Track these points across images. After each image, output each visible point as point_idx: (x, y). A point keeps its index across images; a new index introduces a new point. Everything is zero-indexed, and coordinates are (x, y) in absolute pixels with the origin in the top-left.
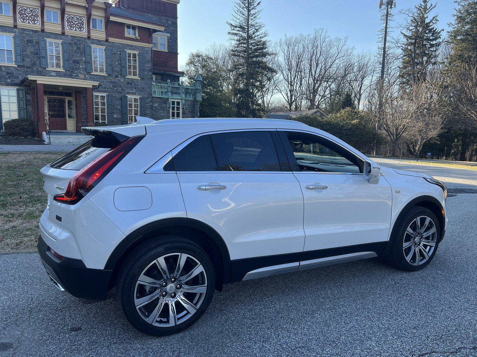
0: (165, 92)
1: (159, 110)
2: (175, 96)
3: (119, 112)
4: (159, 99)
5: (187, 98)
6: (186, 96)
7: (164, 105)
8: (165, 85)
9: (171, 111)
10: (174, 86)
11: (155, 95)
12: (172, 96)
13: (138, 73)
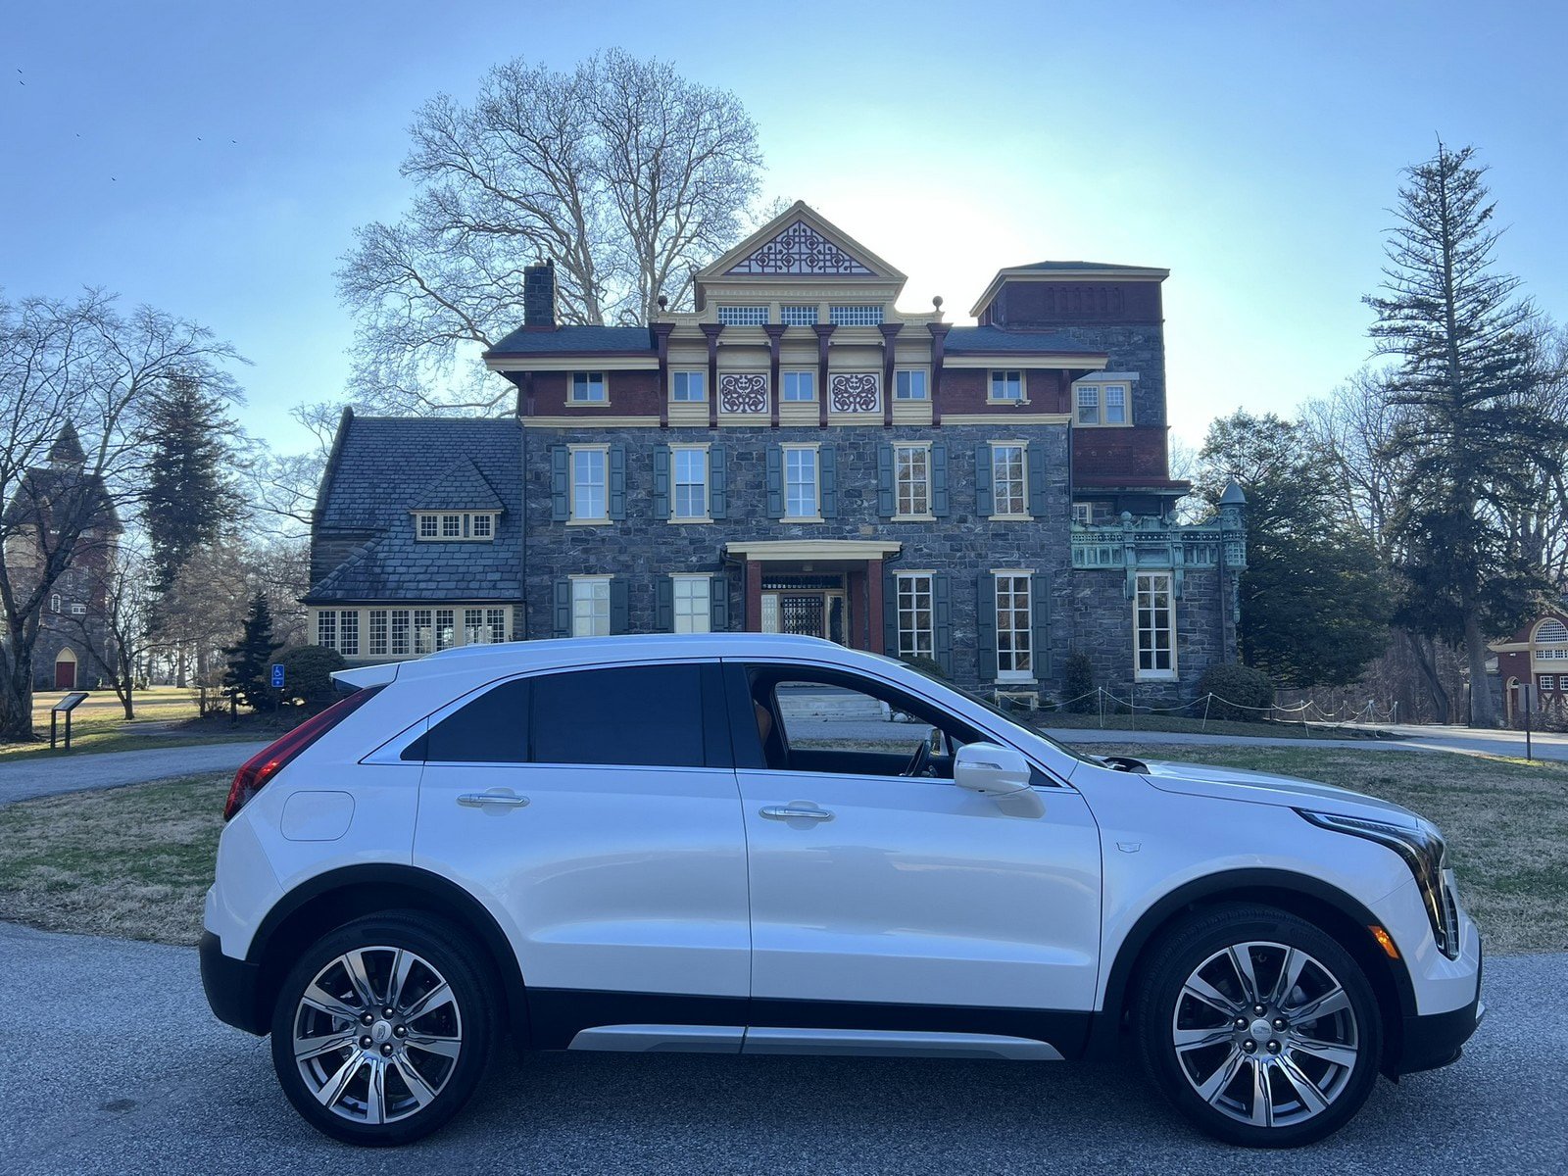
0: (1115, 552)
1: (1096, 607)
2: (1148, 561)
3: (968, 623)
4: (1095, 575)
5: (1189, 564)
6: (1189, 556)
7: (1112, 592)
8: (1114, 529)
9: (1136, 608)
10: (1144, 530)
11: (1083, 563)
12: (1138, 562)
13: (1026, 504)
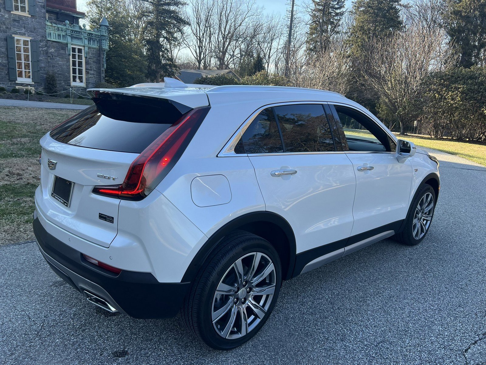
0: (63, 36)
1: (56, 56)
2: (75, 42)
3: (3, 56)
4: (55, 44)
5: (90, 45)
6: (90, 42)
7: (62, 52)
8: (63, 27)
9: (71, 59)
10: (74, 29)
11: (51, 38)
12: (72, 41)
13: (27, 9)
